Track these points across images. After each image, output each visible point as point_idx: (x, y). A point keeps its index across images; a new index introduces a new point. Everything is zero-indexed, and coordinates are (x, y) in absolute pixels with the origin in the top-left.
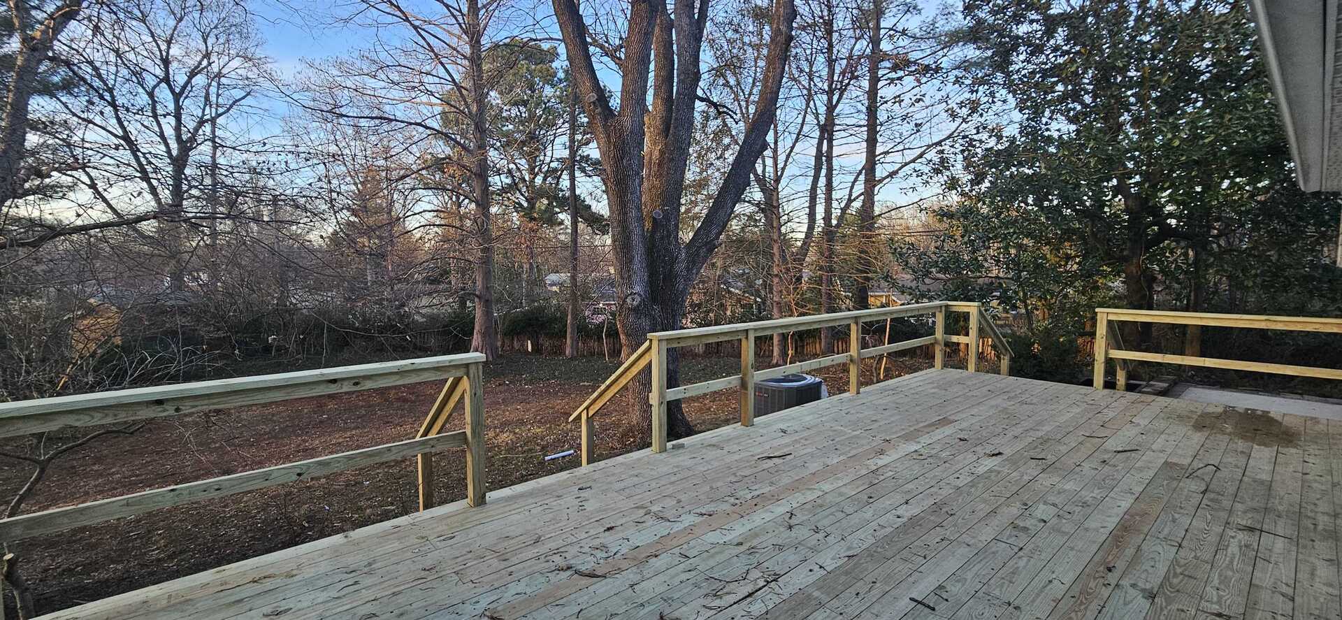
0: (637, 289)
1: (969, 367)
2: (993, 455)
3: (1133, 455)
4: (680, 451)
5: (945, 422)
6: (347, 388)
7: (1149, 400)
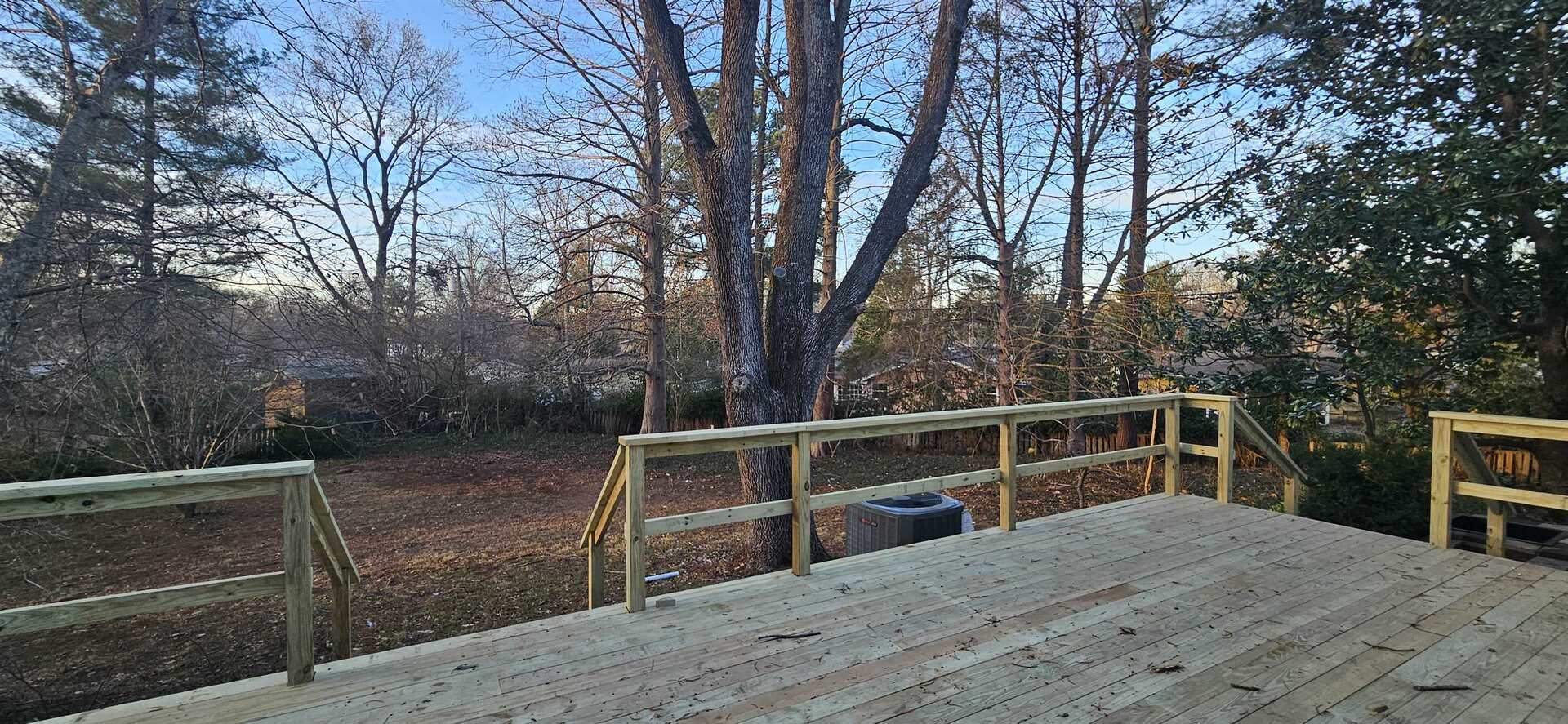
0: (747, 368)
1: (1219, 493)
2: (1163, 670)
3: (1454, 699)
4: (666, 612)
5: (1120, 591)
6: (70, 509)
7: (1534, 577)
